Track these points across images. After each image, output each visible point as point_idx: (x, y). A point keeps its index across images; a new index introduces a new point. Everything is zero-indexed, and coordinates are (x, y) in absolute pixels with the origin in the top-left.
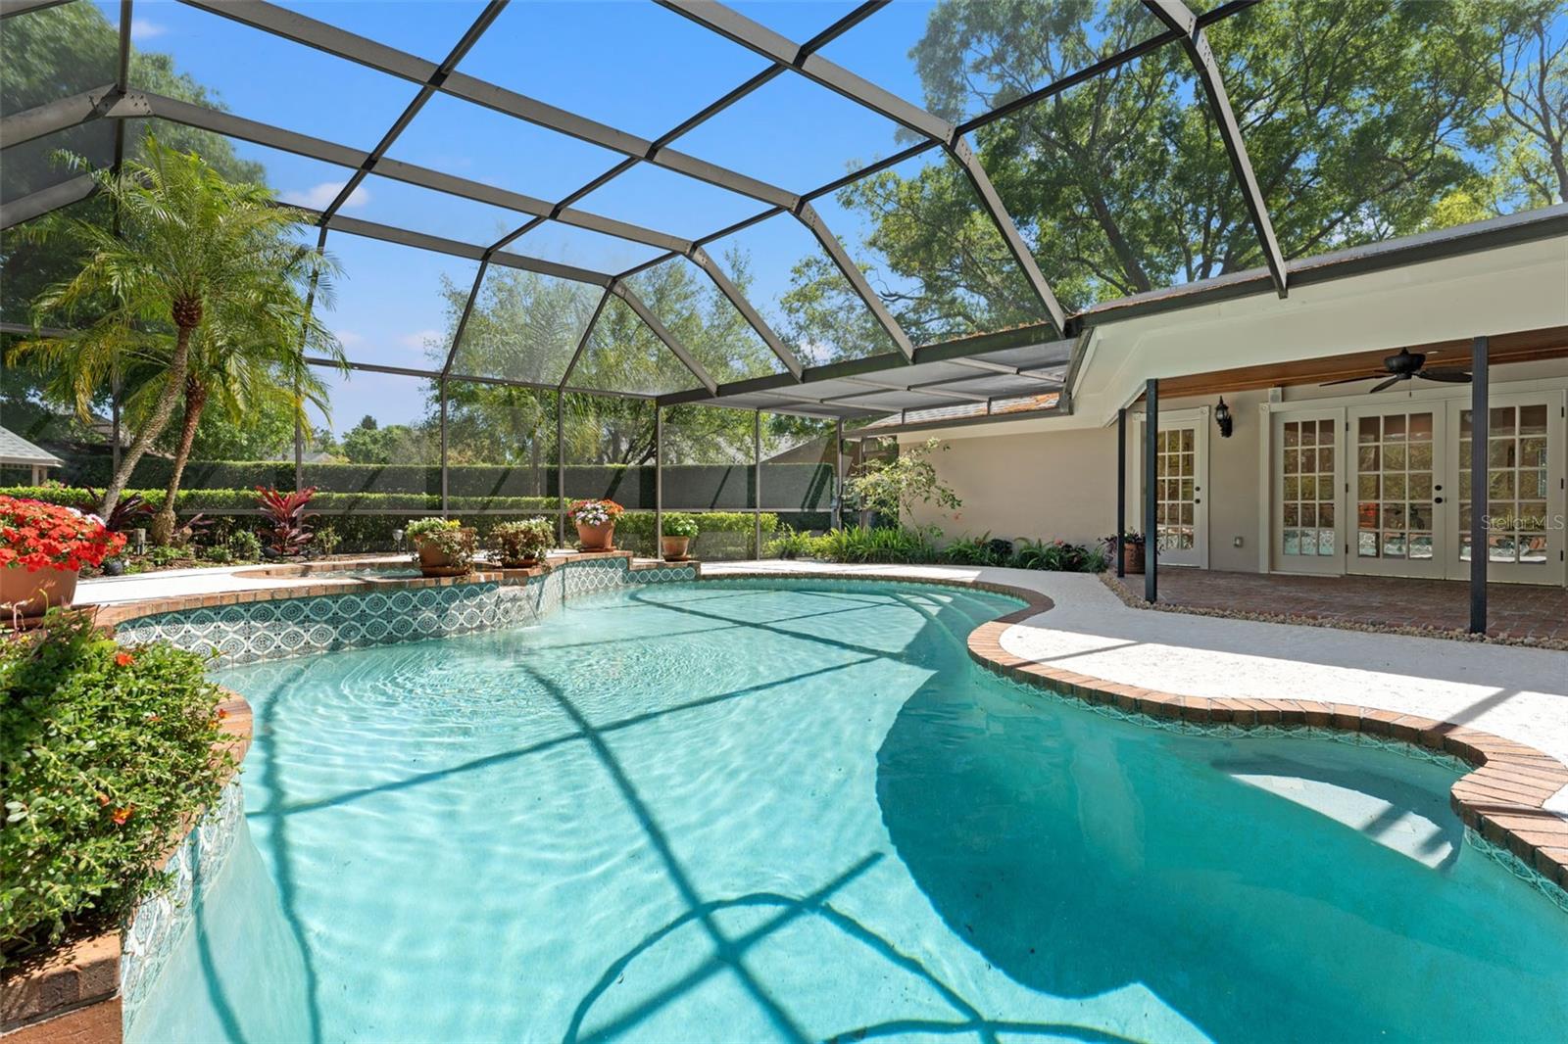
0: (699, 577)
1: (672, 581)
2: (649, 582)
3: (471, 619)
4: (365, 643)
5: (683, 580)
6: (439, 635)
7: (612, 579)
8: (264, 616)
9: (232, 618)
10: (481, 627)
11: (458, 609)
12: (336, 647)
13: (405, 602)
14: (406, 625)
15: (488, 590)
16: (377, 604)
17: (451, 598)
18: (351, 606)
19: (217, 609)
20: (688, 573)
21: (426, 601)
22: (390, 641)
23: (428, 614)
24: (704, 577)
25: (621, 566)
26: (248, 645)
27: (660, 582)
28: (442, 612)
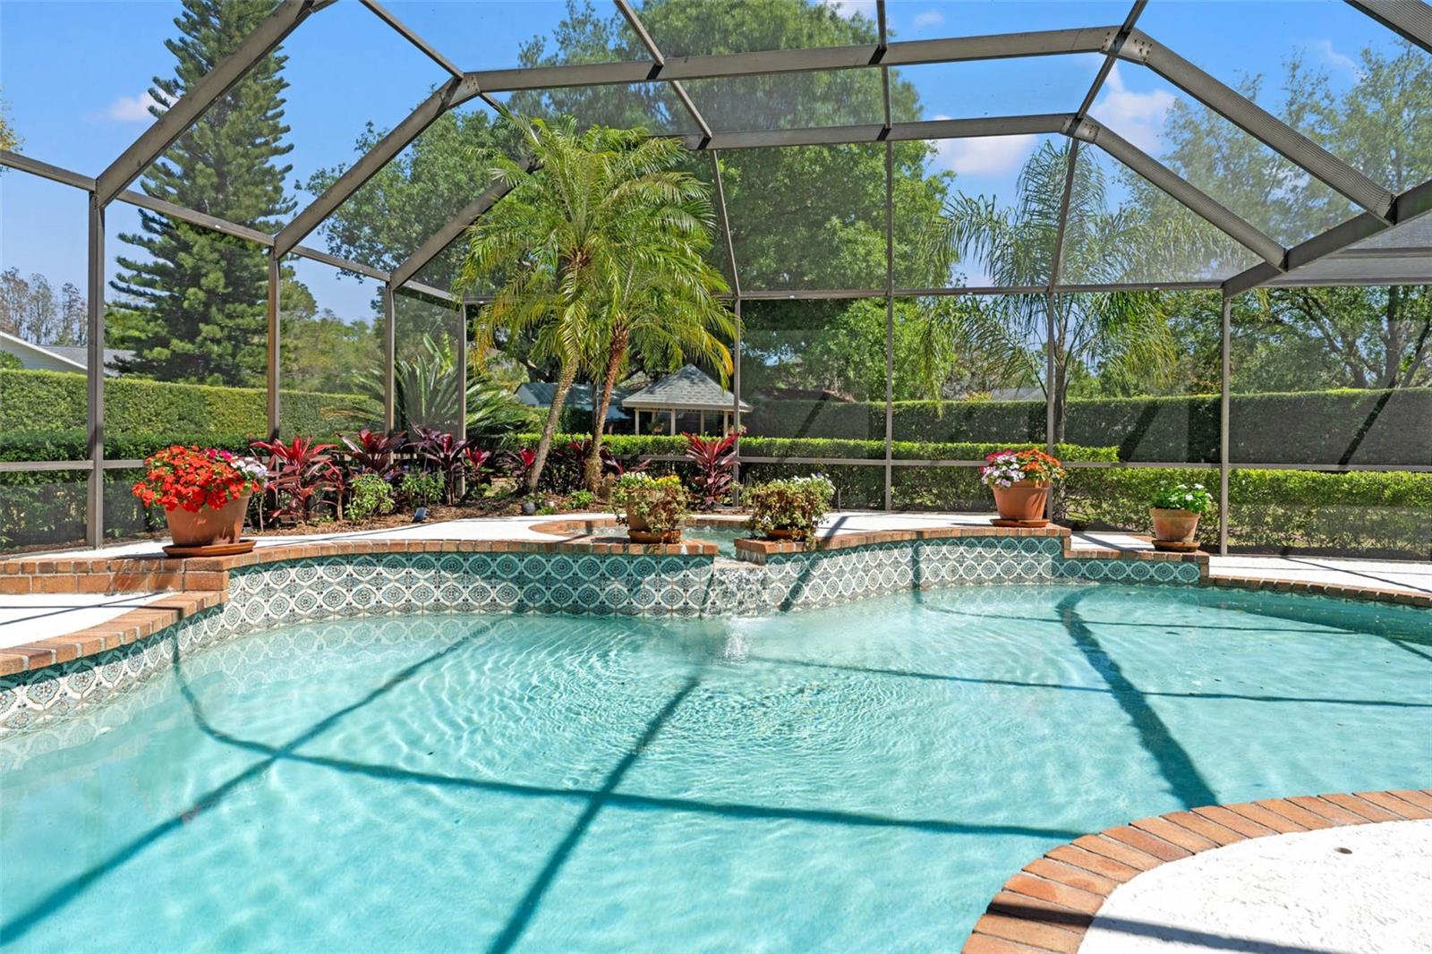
0: (1206, 582)
1: (1151, 582)
2: (1105, 580)
3: (672, 598)
4: (549, 610)
5: (1175, 582)
6: (630, 613)
7: (1030, 568)
8: (453, 567)
9: (424, 566)
10: (685, 610)
11: (653, 583)
12: (520, 609)
13: (592, 569)
14: (590, 596)
15: (697, 565)
16: (564, 567)
17: (645, 570)
18: (535, 567)
19: (409, 556)
20: (1186, 572)
21: (616, 571)
22: (575, 611)
23: (617, 586)
24: (1216, 582)
25: (1050, 549)
26: (438, 594)
27: (1129, 582)
28: (633, 586)
